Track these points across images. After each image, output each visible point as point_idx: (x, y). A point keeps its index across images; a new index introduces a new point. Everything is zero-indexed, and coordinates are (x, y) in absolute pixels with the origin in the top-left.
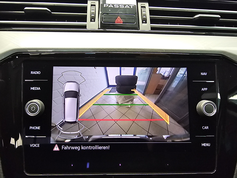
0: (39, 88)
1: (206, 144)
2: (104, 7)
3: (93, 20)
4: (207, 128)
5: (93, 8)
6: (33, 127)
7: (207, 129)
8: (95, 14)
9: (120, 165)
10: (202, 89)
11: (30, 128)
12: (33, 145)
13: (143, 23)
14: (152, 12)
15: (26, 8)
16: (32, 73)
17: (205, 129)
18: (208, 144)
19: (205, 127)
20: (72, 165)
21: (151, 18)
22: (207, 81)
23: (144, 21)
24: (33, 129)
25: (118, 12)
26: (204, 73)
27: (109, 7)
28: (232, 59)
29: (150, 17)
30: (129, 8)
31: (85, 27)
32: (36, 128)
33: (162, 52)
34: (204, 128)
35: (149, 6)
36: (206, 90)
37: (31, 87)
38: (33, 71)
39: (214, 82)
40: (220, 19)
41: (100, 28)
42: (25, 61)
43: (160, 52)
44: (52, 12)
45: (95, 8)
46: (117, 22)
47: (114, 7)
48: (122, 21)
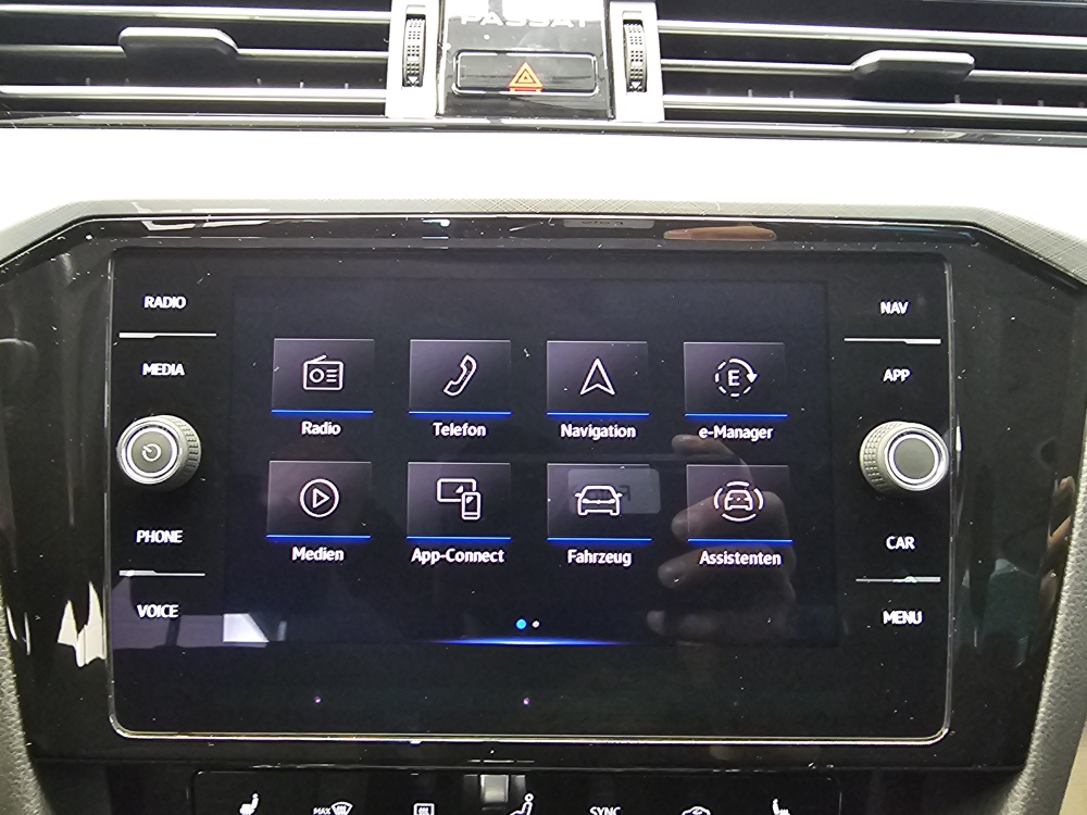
0: (180, 366)
1: (904, 613)
2: (464, 23)
3: (413, 79)
4: (906, 543)
5: (413, 29)
6: (150, 533)
7: (905, 550)
8: (421, 55)
9: (526, 702)
10: (888, 375)
11: (139, 537)
12: (152, 611)
13: (629, 90)
14: (671, 46)
15: (128, 32)
16: (150, 303)
17: (900, 548)
18: (912, 613)
19: (900, 539)
20: (318, 701)
21: (666, 69)
22: (908, 341)
23: (638, 82)
24: (150, 539)
25: (521, 43)
26: (895, 304)
27: (482, 23)
28: (1017, 244)
29: (663, 66)
30: (571, 25)
31: (379, 109)
32: (166, 535)
33: (709, 213)
34: (893, 543)
35: (659, 18)
36: (903, 379)
37: (145, 366)
38: (155, 298)
39: (938, 341)
40: (974, 72)
41: (444, 115)
42: (120, 255)
43: (702, 216)
44: (239, 47)
45: (422, 29)
46: (517, 89)
47: (504, 23)
48: (539, 85)
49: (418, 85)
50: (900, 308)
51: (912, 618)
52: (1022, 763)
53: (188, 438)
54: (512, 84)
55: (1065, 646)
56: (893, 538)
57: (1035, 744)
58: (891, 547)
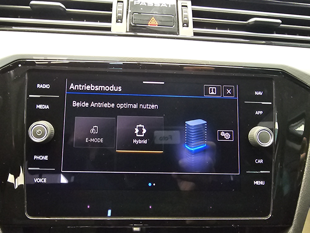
0: (48, 106)
1: (260, 181)
2: (135, 4)
3: (119, 21)
4: (261, 161)
5: (120, 5)
6: (38, 157)
8: (122, 13)
9: (150, 207)
10: (257, 113)
11: (35, 158)
12: (38, 180)
13: (183, 26)
14: (195, 14)
15: (32, 2)
16: (39, 86)
17: (259, 163)
18: (262, 182)
19: (259, 160)
20: (89, 207)
21: (194, 21)
22: (263, 103)
23: (186, 24)
24: (38, 159)
25: (152, 11)
26: (259, 92)
27: (140, 5)
28: (294, 76)
30: (166, 6)
31: (109, 29)
32: (43, 157)
33: (207, 64)
34: (257, 161)
35: (192, 5)
36: (261, 114)
37: (37, 105)
38: (40, 85)
39: (271, 103)
40: (281, 25)
41: (129, 32)
42: (29, 71)
43: (205, 65)
44: (67, 8)
45: (122, 6)
46: (150, 25)
47: (147, 5)
48: (157, 24)
49: (121, 22)
50: (260, 93)
51: (262, 183)
52: (291, 224)
53: (50, 128)
54: (149, 23)
55: (304, 191)
56: (257, 160)
57: (295, 219)
58: (257, 163)
